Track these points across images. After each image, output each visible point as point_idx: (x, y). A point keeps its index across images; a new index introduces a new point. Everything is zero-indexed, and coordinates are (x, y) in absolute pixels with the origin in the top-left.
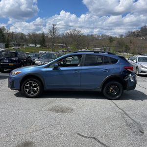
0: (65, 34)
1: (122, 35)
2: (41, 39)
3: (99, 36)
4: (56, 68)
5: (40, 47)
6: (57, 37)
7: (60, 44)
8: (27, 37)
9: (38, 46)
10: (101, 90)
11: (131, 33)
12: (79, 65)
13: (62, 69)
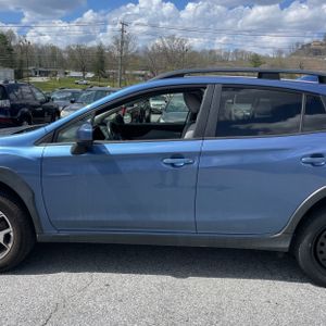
0: (150, 49)
1: (280, 52)
2: (96, 59)
3: (227, 54)
4: (85, 147)
5: (93, 79)
6: (133, 56)
7: (139, 72)
8: (66, 56)
9: (90, 75)
10: (285, 245)
11: (303, 46)
12: (189, 134)
13: (114, 148)
